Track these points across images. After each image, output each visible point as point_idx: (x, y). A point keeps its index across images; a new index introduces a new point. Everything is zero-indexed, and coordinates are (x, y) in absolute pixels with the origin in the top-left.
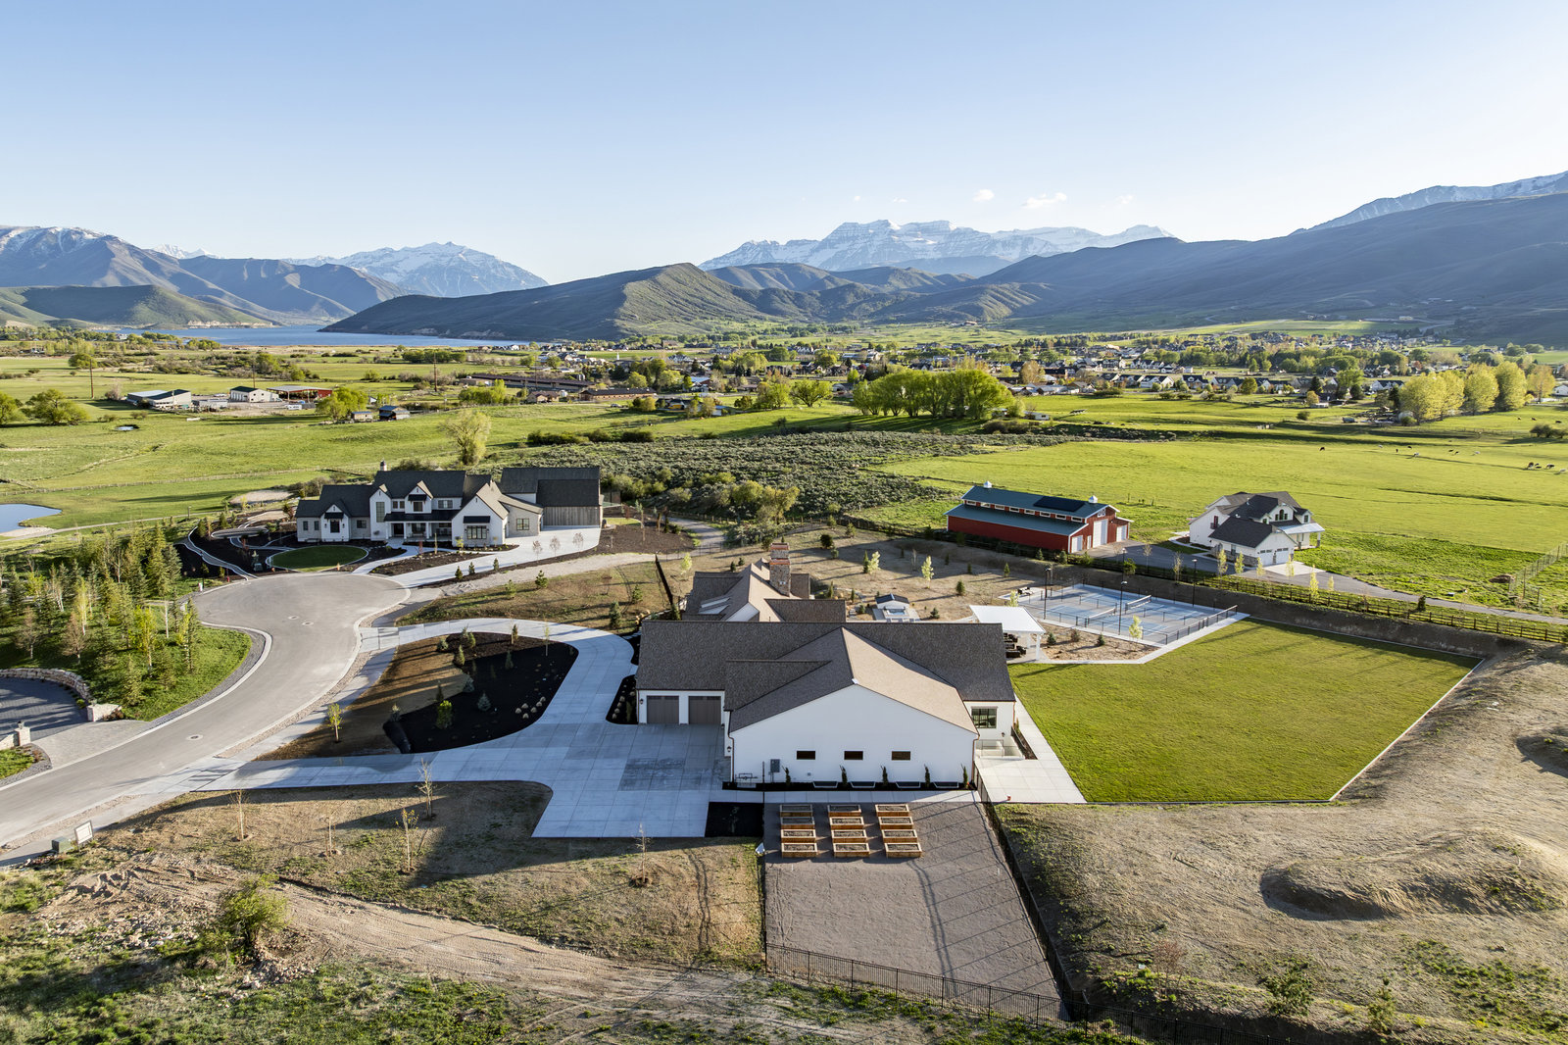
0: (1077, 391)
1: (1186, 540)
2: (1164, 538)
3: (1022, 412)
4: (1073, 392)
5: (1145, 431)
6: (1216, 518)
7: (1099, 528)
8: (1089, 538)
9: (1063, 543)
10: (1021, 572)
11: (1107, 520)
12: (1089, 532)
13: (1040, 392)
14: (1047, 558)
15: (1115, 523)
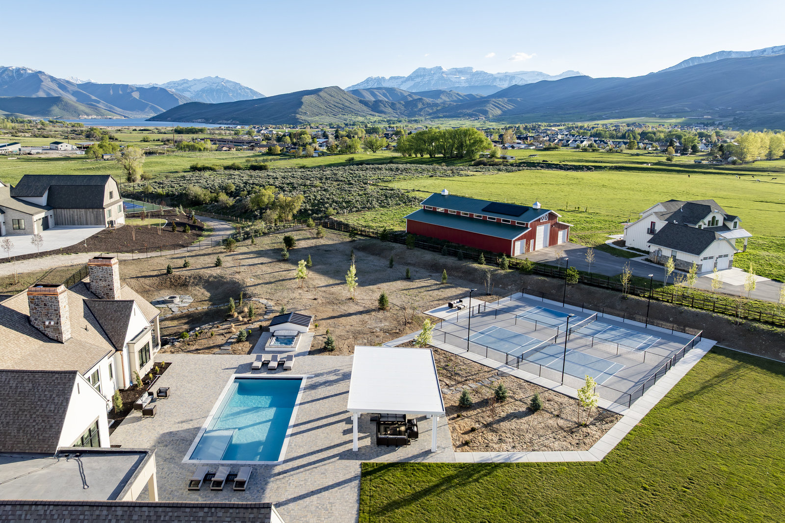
0: (534, 147)
1: (622, 243)
2: (601, 241)
3: (499, 154)
4: (531, 148)
5: (574, 166)
6: (653, 224)
7: (542, 232)
8: (532, 241)
9: (506, 248)
10: (460, 278)
11: (549, 225)
12: (532, 236)
13: (513, 147)
14: (489, 262)
15: (557, 228)
